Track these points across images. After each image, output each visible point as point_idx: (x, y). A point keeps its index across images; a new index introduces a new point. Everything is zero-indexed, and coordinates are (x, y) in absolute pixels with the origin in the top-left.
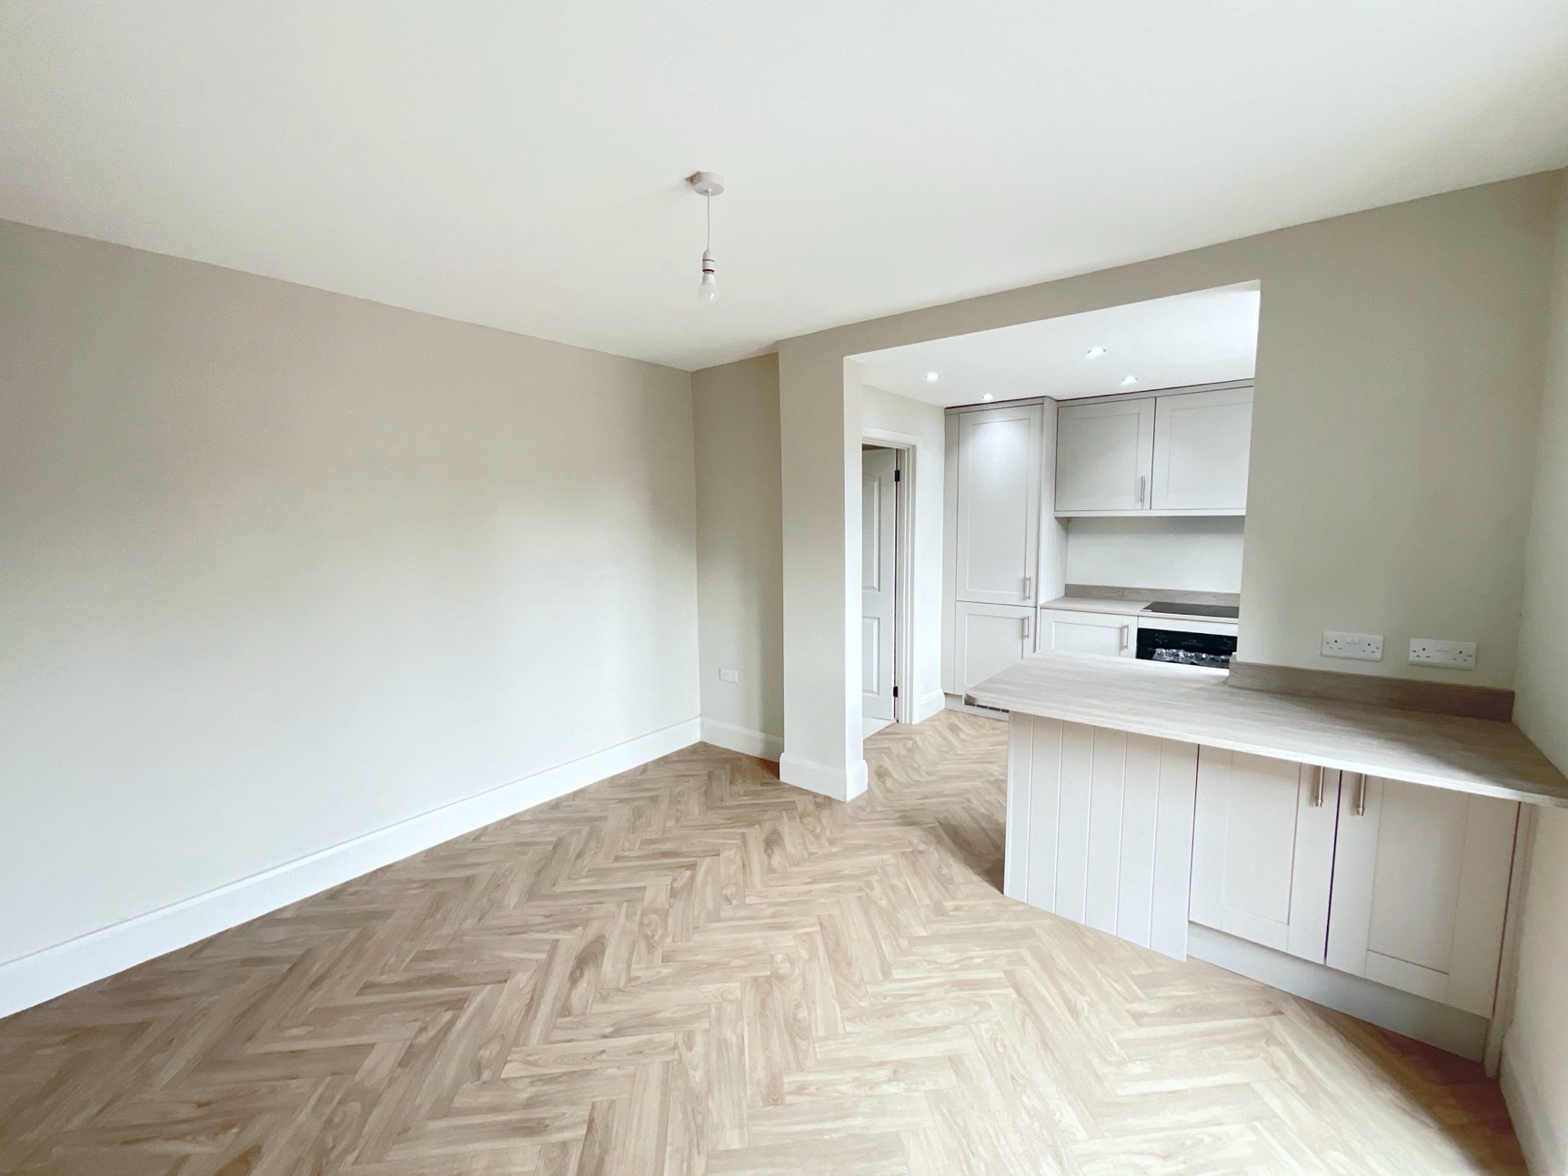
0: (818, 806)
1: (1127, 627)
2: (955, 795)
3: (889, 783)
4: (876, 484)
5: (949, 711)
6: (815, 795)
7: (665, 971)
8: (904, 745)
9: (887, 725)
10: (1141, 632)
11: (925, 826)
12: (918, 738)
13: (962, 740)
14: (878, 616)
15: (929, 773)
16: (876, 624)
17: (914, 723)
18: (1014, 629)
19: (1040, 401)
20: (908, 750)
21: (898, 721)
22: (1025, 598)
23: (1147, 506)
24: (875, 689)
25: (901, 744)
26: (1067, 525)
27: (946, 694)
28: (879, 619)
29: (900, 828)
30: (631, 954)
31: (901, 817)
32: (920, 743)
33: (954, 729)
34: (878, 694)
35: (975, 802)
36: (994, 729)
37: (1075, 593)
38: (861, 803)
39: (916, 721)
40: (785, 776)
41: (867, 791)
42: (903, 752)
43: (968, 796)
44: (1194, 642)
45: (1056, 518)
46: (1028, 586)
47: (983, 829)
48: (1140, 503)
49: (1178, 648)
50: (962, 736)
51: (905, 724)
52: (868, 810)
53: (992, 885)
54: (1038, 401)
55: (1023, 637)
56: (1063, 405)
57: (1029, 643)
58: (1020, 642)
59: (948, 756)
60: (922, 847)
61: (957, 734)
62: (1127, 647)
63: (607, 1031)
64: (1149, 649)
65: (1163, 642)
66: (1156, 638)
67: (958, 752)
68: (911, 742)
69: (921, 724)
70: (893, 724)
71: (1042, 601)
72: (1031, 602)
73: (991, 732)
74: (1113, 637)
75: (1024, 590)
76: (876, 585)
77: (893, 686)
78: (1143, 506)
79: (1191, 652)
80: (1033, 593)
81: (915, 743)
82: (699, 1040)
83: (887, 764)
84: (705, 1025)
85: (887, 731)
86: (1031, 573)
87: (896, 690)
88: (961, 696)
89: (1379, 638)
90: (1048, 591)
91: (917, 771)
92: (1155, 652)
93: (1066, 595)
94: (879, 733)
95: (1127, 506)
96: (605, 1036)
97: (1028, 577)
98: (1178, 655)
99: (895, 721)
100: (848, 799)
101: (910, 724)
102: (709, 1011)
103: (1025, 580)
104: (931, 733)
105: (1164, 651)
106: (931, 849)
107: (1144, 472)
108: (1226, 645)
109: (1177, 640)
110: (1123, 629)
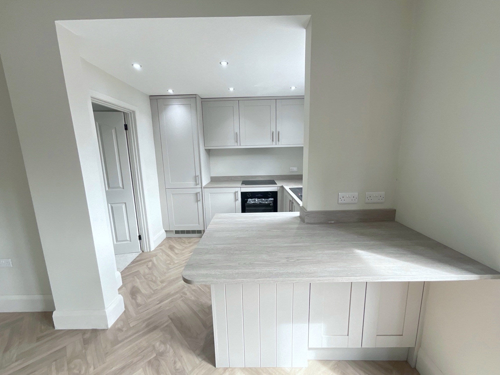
0: (86, 342)
1: (237, 192)
2: (177, 293)
3: (139, 299)
4: (113, 131)
5: (168, 238)
6: (83, 332)
8: (147, 266)
9: (137, 256)
10: (243, 194)
11: (162, 327)
12: (154, 259)
13: (177, 254)
14: (125, 202)
15: (162, 282)
16: (124, 206)
17: (151, 251)
18: (192, 198)
19: (194, 96)
20: (150, 269)
21: (143, 251)
22: (196, 185)
23: (239, 144)
24: (128, 239)
25: (145, 266)
26: (209, 152)
27: (166, 231)
28: (125, 203)
29: (146, 337)
31: (147, 326)
32: (155, 262)
33: (171, 248)
34: (130, 241)
35: (188, 294)
36: (189, 243)
37: (215, 180)
38: (119, 326)
39: (153, 248)
40: (59, 325)
41: (125, 312)
42: (147, 271)
43: (184, 290)
44: (260, 195)
45: (205, 149)
46: (197, 179)
47: (195, 313)
48: (237, 143)
49: (255, 198)
50: (176, 251)
51: (147, 252)
52: (124, 329)
53: (209, 363)
54: (193, 97)
55: (197, 201)
56: (204, 100)
57: (200, 203)
58: (197, 203)
59: (171, 266)
60: (162, 348)
61: (173, 251)
62: (238, 200)
64: (246, 200)
65: (250, 196)
66: (247, 195)
67: (176, 262)
68: (151, 263)
69: (155, 250)
70: (140, 254)
71: (204, 184)
72: (199, 186)
73: (189, 245)
74: (232, 196)
75: (196, 182)
76: (121, 185)
77: (138, 235)
78: (237, 144)
79: (259, 199)
80: (200, 181)
81: (153, 263)
83: (138, 283)
85: (138, 259)
86: (198, 173)
87: (140, 238)
88: (173, 231)
89: (357, 194)
90: (205, 181)
91: (155, 282)
92: (247, 201)
93: (211, 181)
94: (133, 262)
95: (232, 145)
97: (197, 175)
98: (256, 201)
99: (141, 252)
100: (110, 326)
101: (150, 251)
103: (196, 177)
104: (161, 254)
105: (251, 200)
106: (168, 346)
107: (237, 130)
108: (270, 195)
109: (254, 195)
110: (236, 193)
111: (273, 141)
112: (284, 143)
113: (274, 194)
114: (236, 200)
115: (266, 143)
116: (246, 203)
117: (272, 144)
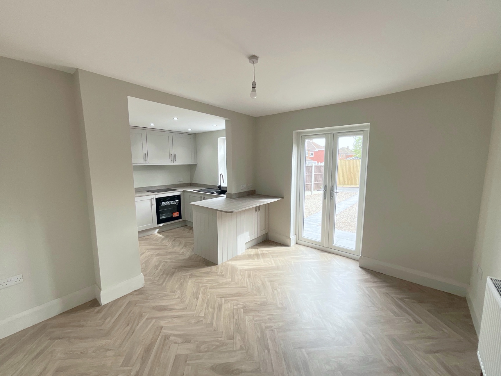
1: (153, 198)
7: (238, 337)
10: (157, 199)
30: (226, 352)
44: (169, 199)
48: (146, 161)
49: (167, 201)
62: (154, 204)
63: (266, 351)
64: (159, 204)
65: (163, 200)
66: (161, 200)
74: (149, 203)
82: (269, 325)
84: (263, 324)
89: (246, 185)
92: (162, 204)
95: (141, 163)
96: (269, 352)
98: (168, 203)
102: (258, 323)
105: (164, 203)
107: (145, 152)
108: (176, 197)
109: (165, 199)
110: (151, 200)
111: (172, 160)
112: (179, 162)
113: (178, 197)
114: (152, 205)
115: (167, 162)
116: (159, 207)
117: (171, 162)
